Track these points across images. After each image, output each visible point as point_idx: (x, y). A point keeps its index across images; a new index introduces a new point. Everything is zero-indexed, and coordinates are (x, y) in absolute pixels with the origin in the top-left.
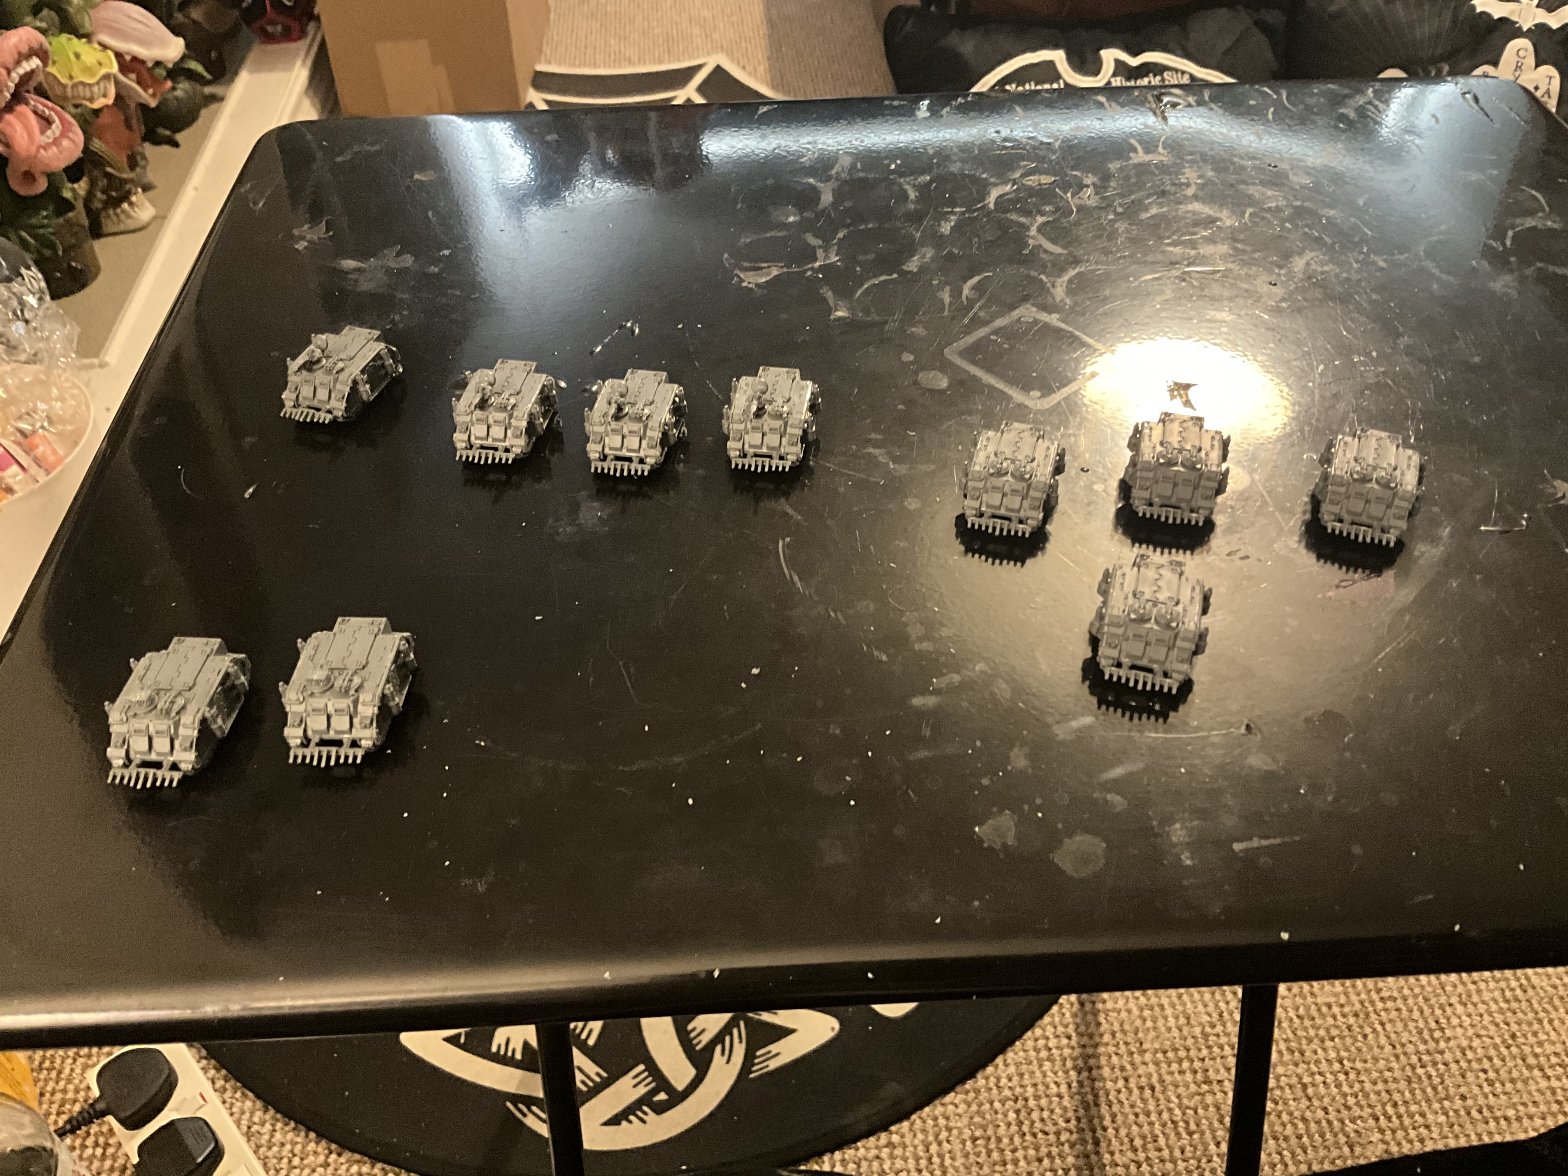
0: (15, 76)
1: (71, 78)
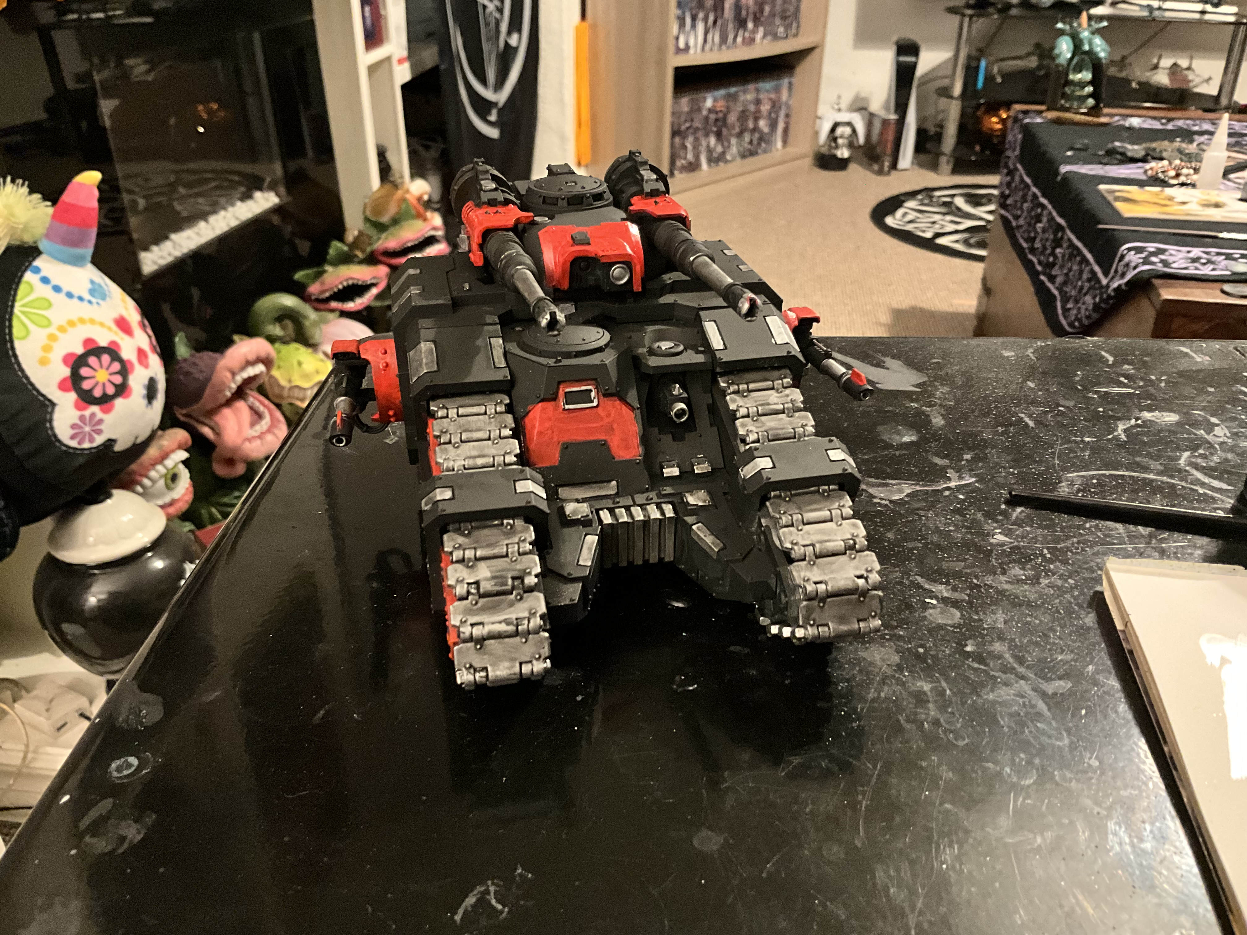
0: (239, 379)
1: (290, 381)
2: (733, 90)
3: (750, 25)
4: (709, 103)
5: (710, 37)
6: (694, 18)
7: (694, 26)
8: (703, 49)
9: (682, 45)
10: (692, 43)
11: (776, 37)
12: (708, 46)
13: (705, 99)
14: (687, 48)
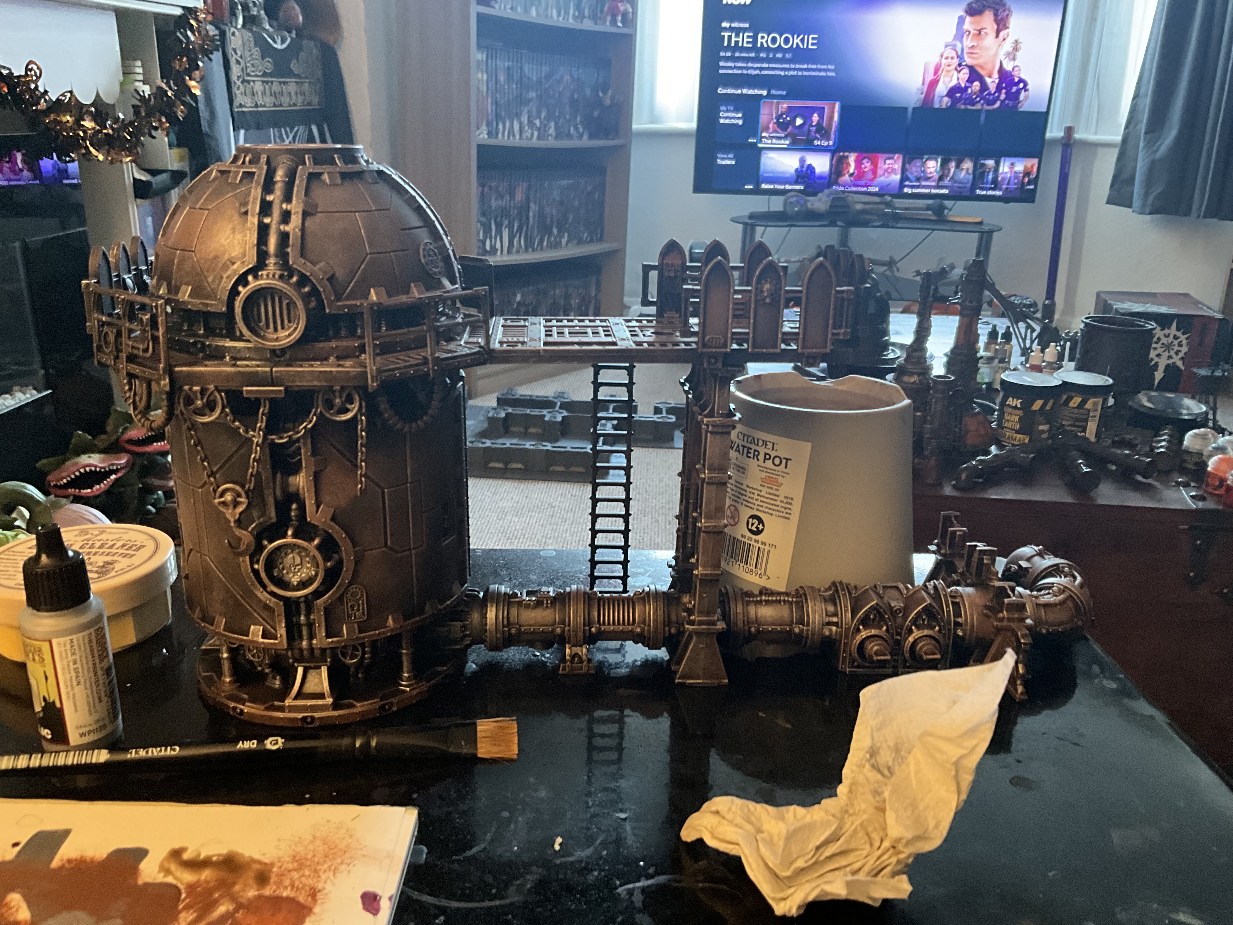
2: (542, 286)
3: (555, 231)
4: (519, 297)
5: (516, 241)
6: (499, 226)
7: (499, 232)
8: (509, 251)
9: (488, 248)
10: (498, 245)
11: (580, 242)
12: (514, 250)
13: (515, 295)
14: (493, 251)
